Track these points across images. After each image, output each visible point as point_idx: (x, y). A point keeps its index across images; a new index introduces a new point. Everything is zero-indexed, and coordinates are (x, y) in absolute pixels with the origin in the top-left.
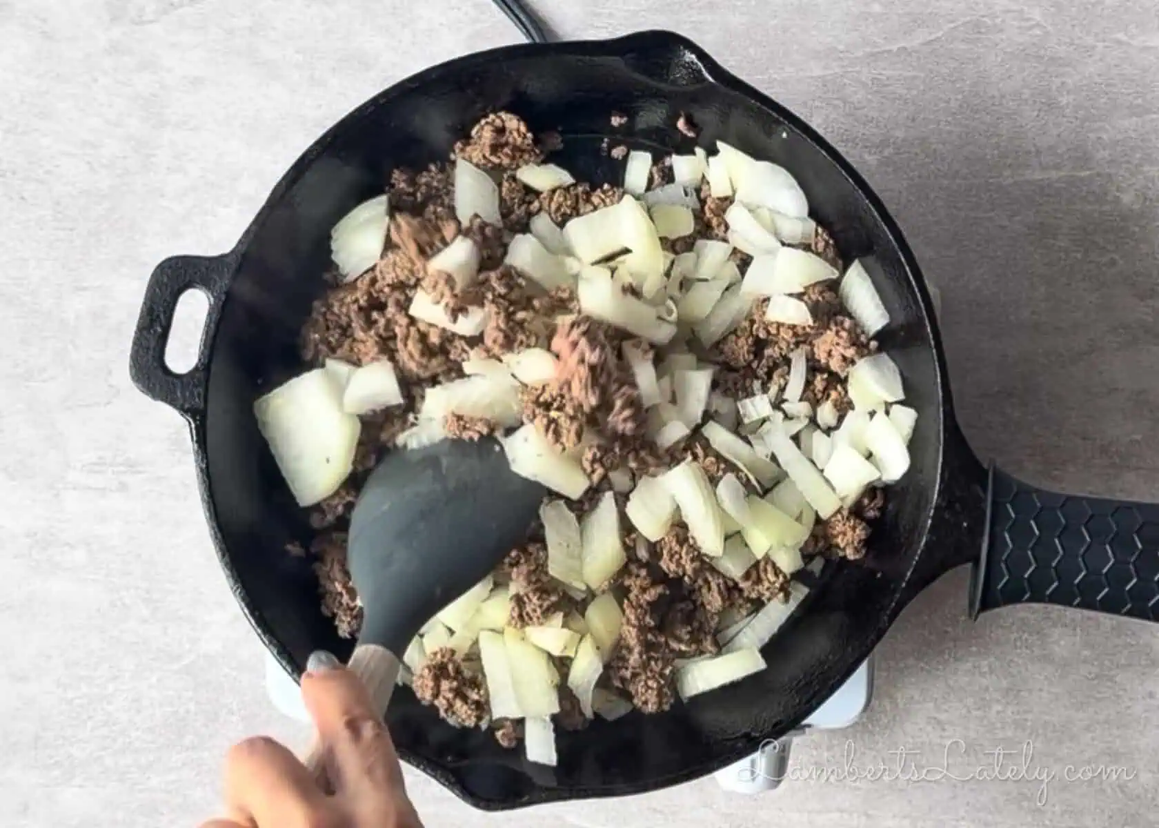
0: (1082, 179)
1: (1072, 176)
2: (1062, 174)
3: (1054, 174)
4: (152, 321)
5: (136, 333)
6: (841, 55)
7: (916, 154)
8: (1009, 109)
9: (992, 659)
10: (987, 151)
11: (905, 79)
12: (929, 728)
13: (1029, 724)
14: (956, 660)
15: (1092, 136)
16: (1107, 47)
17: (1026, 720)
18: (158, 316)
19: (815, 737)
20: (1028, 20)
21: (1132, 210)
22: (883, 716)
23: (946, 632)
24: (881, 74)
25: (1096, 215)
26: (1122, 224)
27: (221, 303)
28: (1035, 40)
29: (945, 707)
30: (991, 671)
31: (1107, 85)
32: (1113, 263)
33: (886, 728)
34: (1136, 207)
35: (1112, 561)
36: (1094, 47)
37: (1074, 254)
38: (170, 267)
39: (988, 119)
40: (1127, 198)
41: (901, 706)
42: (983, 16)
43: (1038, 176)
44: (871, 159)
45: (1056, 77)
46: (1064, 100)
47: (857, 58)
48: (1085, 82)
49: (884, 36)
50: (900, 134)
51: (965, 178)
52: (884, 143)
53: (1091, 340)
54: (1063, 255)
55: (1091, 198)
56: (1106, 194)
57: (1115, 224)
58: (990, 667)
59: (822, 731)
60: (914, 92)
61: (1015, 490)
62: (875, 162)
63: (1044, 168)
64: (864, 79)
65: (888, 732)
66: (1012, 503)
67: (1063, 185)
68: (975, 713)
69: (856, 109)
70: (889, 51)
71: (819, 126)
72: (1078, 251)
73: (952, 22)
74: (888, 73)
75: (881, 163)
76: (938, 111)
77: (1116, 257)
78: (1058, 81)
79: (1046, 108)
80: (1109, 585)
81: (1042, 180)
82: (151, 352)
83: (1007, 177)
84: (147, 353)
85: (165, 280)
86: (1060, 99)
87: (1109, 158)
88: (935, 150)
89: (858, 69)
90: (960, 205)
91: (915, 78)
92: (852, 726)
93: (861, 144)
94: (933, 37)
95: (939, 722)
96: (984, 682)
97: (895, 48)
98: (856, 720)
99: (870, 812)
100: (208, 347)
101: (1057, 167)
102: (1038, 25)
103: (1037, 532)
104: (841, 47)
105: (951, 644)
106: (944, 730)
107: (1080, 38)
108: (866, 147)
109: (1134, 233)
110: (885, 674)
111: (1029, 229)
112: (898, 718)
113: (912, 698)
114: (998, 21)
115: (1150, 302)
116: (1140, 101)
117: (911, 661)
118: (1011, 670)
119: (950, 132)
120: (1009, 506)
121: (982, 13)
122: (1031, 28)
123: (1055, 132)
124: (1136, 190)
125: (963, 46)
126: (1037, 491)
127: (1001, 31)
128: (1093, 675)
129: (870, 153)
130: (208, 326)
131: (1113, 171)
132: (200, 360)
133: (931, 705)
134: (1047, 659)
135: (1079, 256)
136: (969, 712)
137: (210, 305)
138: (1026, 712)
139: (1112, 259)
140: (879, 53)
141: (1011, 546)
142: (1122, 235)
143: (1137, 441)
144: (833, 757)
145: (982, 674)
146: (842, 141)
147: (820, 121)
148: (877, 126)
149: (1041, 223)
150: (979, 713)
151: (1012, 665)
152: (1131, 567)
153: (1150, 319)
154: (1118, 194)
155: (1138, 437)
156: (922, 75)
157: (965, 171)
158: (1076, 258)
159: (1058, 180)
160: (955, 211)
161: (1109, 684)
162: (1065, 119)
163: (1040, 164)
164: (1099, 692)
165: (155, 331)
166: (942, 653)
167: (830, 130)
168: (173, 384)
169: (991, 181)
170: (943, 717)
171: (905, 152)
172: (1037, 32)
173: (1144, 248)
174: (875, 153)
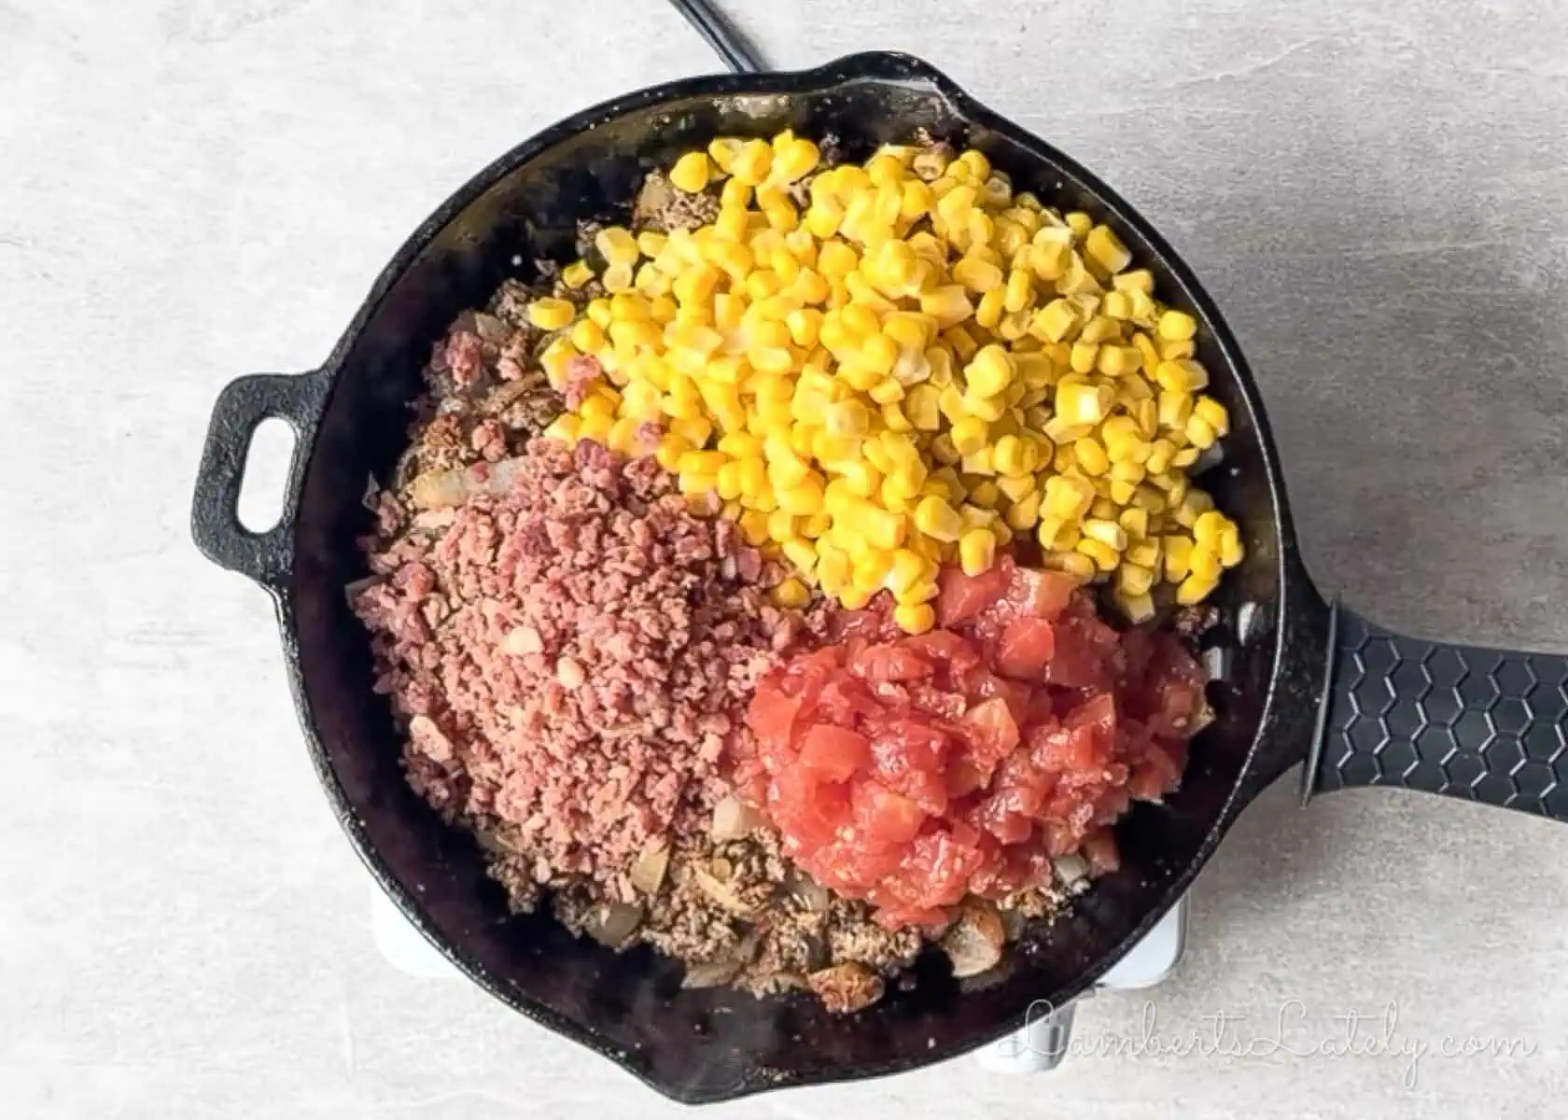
0: (1469, 254)
1: (1455, 249)
2: (1440, 246)
3: (1430, 246)
4: (220, 463)
5: (198, 480)
6: (1146, 86)
7: (1247, 219)
8: (1370, 158)
9: (1346, 895)
10: (1341, 214)
11: (1232, 119)
12: (1261, 988)
13: (1396, 982)
14: (1298, 897)
15: (1482, 195)
16: (1501, 76)
17: (1391, 978)
18: (226, 456)
19: (1109, 1000)
20: (1397, 39)
21: (1533, 294)
22: (1199, 972)
23: (1285, 860)
24: (1197, 112)
25: (1487, 300)
26: (1523, 313)
27: (311, 437)
28: (1405, 67)
29: (1283, 960)
30: (1346, 912)
31: (1504, 127)
32: (1509, 366)
33: (1203, 988)
34: (1541, 291)
35: (1494, 734)
36: (1483, 76)
37: (1455, 355)
38: (241, 390)
39: (1342, 173)
40: (1529, 278)
41: (1225, 959)
42: (1335, 35)
43: (1409, 247)
44: (1186, 225)
45: (1434, 115)
46: (1444, 148)
47: (1167, 90)
48: (1472, 123)
49: (1203, 60)
50: (1223, 192)
51: (1311, 251)
52: (1203, 206)
53: (1480, 468)
54: (1441, 355)
55: (1480, 279)
56: (1499, 273)
57: (1512, 313)
58: (1342, 906)
59: (1117, 993)
60: (1244, 135)
61: (1367, 634)
62: (1191, 231)
63: (1418, 238)
64: (1175, 118)
65: (1206, 993)
66: (1361, 653)
67: (1445, 261)
68: (1323, 969)
69: (1165, 157)
70: (1211, 81)
71: (1115, 181)
72: (1462, 350)
73: (1295, 41)
74: (1208, 110)
75: (1200, 230)
76: (1274, 161)
77: (1513, 358)
78: (1436, 121)
79: (1418, 157)
80: (1488, 768)
81: (1412, 254)
82: (219, 504)
83: (1367, 251)
84: (215, 507)
85: (235, 407)
86: (1439, 146)
87: (1504, 226)
88: (1271, 214)
89: (1168, 104)
90: (1304, 288)
91: (1245, 116)
92: (1159, 985)
93: (1171, 205)
94: (1270, 62)
95: (1275, 980)
96: (1336, 926)
97: (1217, 76)
98: (1164, 977)
99: (1182, 1101)
100: (296, 494)
101: (1435, 236)
102: (1409, 46)
103: (1393, 694)
104: (1146, 76)
105: (1291, 876)
106: (1281, 991)
107: (1466, 64)
108: (1179, 210)
109: (1538, 325)
110: (1203, 915)
111: (1397, 318)
112: (1220, 975)
113: (1239, 948)
114: (1356, 41)
115: (1559, 418)
116: (1546, 148)
117: (1238, 898)
118: (1372, 910)
119: (1292, 190)
120: (1356, 657)
121: (1335, 29)
122: (1402, 49)
123: (1432, 189)
124: (1540, 267)
125: (1308, 74)
126: (1395, 637)
127: (1359, 53)
128: (1481, 919)
129: (1183, 217)
130: (294, 469)
131: (1509, 242)
132: (285, 514)
133: (1264, 958)
134: (1420, 896)
135: (1463, 356)
136: (1315, 967)
137: (297, 439)
138: (1391, 967)
139: (1508, 360)
140: (1194, 83)
141: (1357, 711)
142: (1520, 328)
143: (1542, 606)
144: (1133, 1026)
145: (1333, 916)
146: (1147, 202)
147: (1116, 174)
148: (1194, 183)
149: (1413, 313)
150: (1329, 968)
151: (1374, 903)
152: (1518, 743)
153: (1558, 440)
154: (1515, 272)
155: (1543, 599)
156: (1254, 113)
157: (1310, 242)
158: (1458, 358)
159: (1437, 254)
160: (1297, 295)
161: (1503, 929)
162: (1444, 174)
163: (1412, 231)
164: (1489, 941)
165: (225, 477)
166: (1278, 888)
167: (1130, 186)
168: (250, 546)
169: (1346, 254)
170: (1280, 973)
171: (1231, 217)
172: (1408, 55)
173: (1551, 346)
174: (1191, 218)
